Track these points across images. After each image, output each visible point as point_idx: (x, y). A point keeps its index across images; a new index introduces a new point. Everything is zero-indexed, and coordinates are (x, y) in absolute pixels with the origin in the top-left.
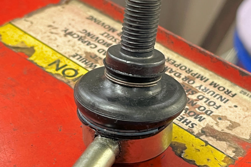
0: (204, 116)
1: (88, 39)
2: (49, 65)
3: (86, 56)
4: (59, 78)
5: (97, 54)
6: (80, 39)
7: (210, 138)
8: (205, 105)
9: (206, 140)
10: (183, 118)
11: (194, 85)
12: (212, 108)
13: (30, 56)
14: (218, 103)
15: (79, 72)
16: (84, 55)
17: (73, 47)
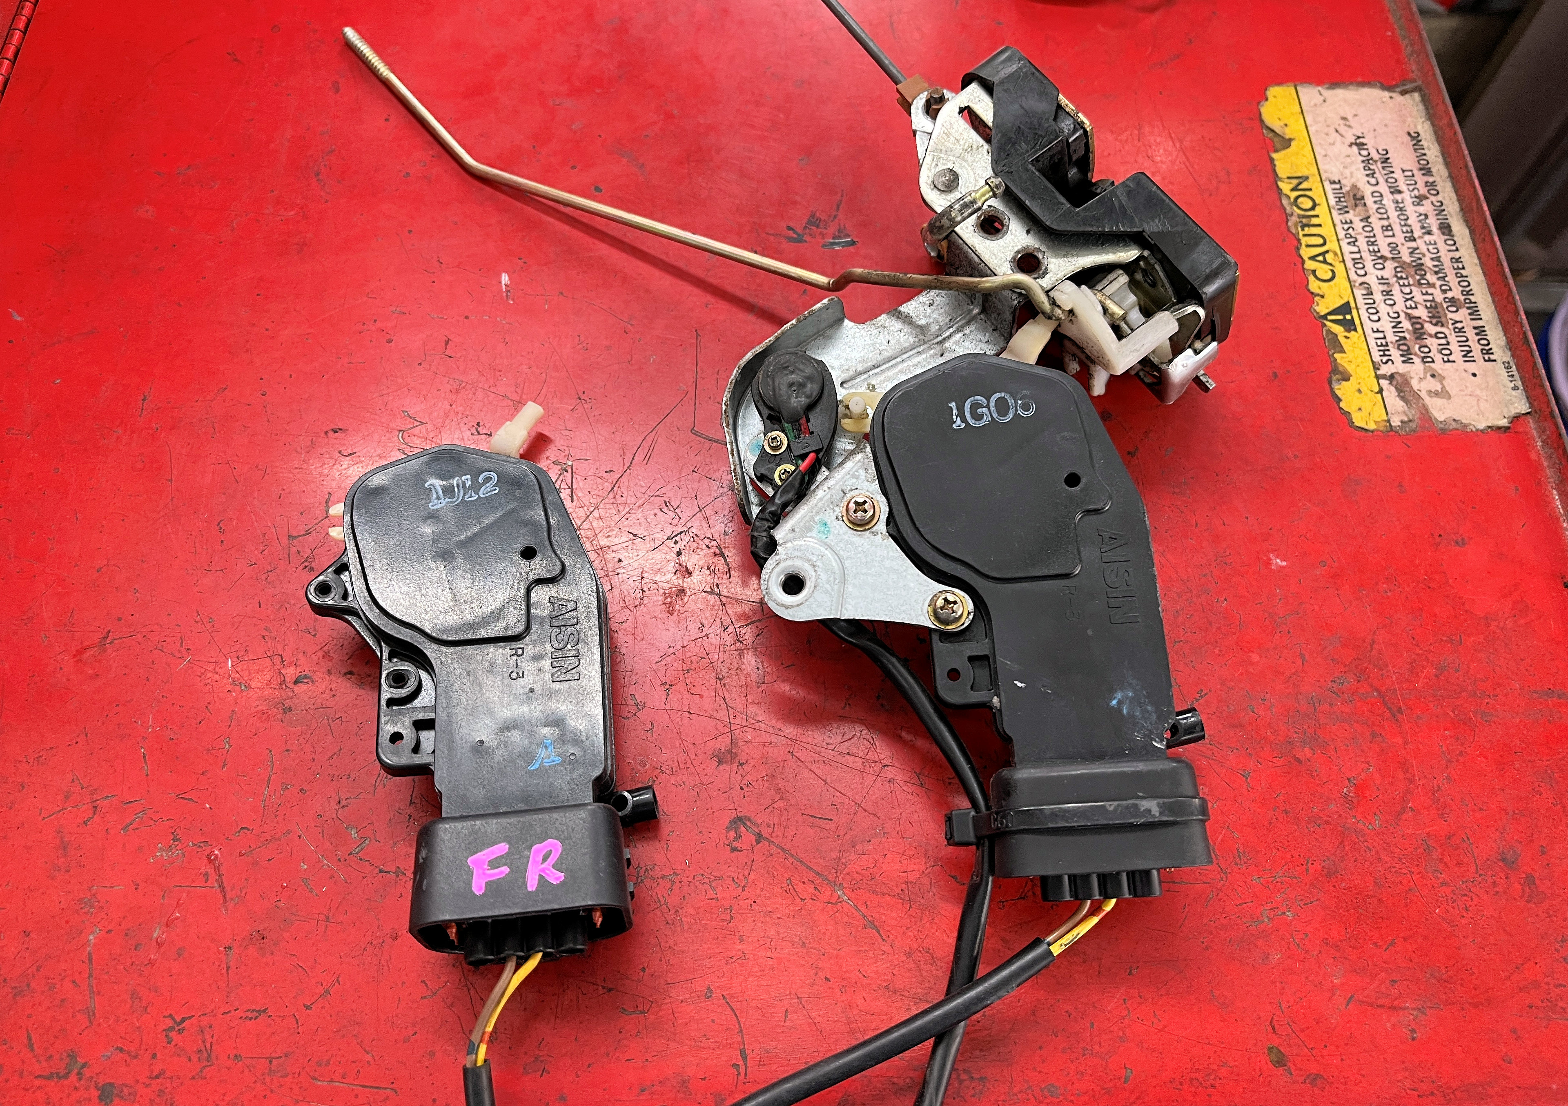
0: (1417, 360)
1: (1377, 167)
2: (1289, 178)
3: (1348, 192)
4: (1285, 202)
5: (1368, 195)
6: (1368, 161)
7: (1393, 389)
8: (1434, 349)
9: (1384, 388)
10: (1387, 345)
11: (1450, 315)
12: (1438, 358)
13: (1276, 151)
14: (1457, 355)
15: (1317, 208)
16: (1348, 188)
17: (1345, 167)
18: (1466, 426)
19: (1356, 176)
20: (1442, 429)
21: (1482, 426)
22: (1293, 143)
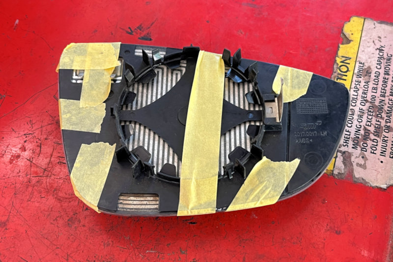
0: (359, 148)
1: (384, 61)
2: (343, 57)
3: (365, 69)
4: (335, 66)
5: (373, 72)
6: (381, 57)
7: (342, 158)
8: (369, 146)
9: (338, 157)
10: (349, 139)
11: (384, 133)
12: (369, 150)
13: (342, 44)
14: (378, 152)
15: (348, 72)
16: (366, 67)
17: (369, 58)
18: (367, 183)
19: (373, 63)
20: (355, 181)
21: (374, 184)
22: (352, 43)
